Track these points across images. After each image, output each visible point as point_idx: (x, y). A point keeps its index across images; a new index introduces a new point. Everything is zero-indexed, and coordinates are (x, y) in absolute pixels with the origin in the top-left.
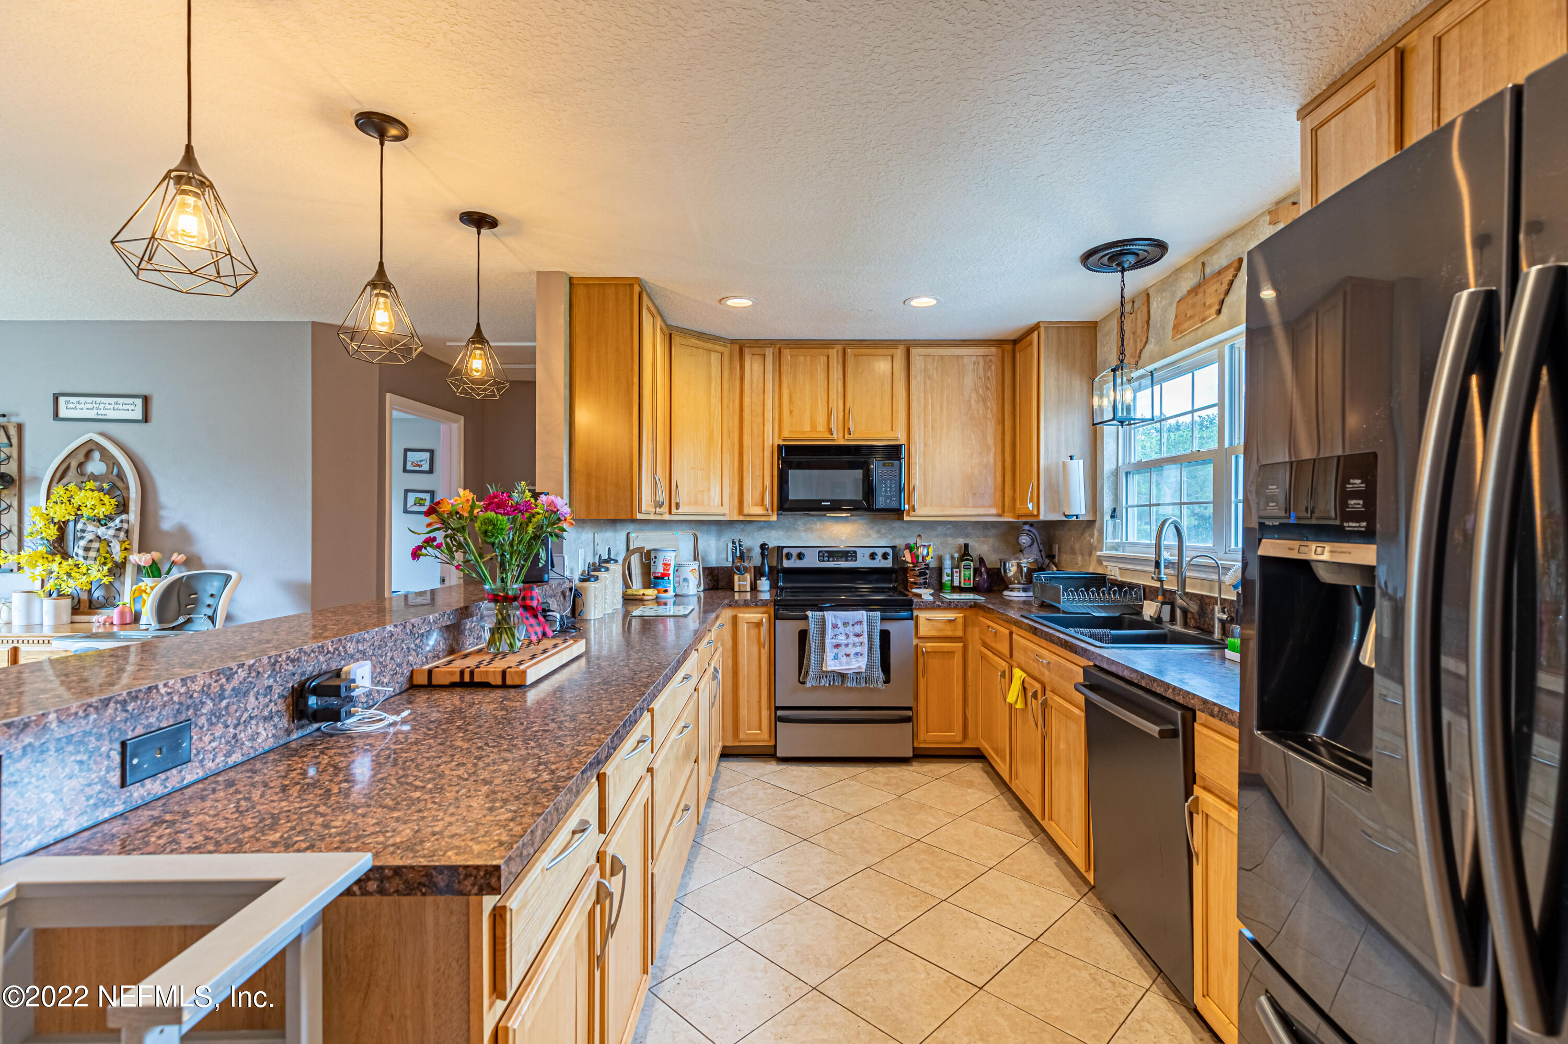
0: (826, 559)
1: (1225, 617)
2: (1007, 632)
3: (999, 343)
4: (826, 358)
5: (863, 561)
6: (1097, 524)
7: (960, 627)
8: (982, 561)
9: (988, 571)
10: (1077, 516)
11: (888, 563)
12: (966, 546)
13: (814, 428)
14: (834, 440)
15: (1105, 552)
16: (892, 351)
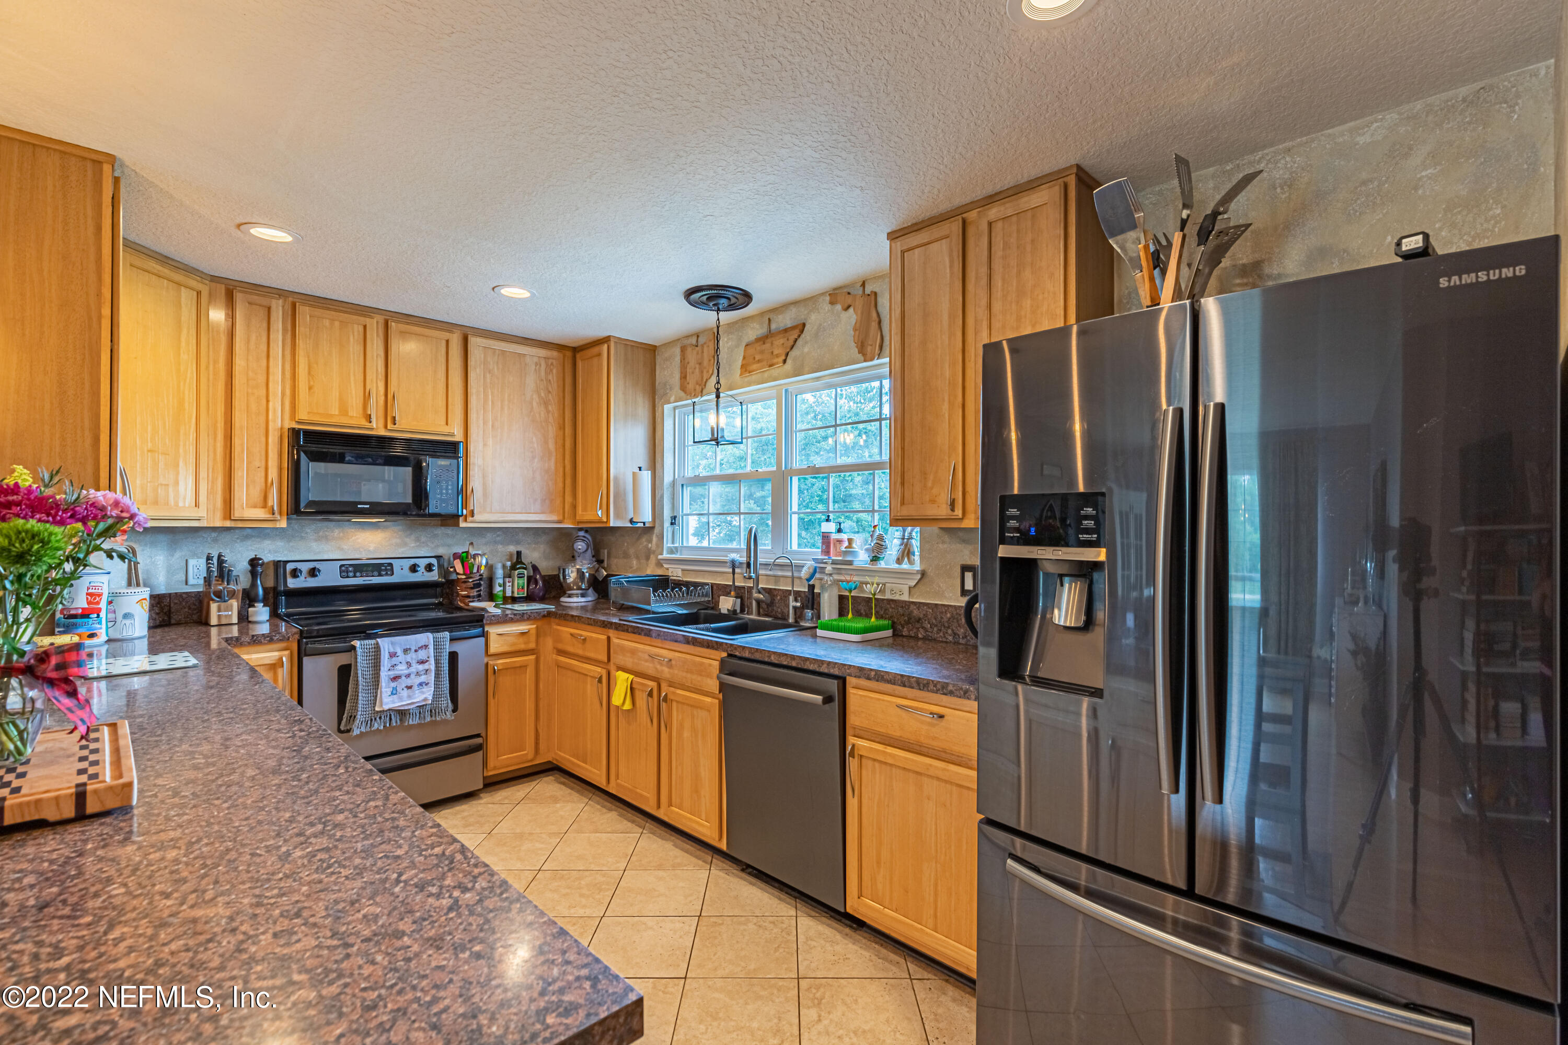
0: (351, 574)
1: (798, 604)
2: (604, 637)
3: (560, 348)
4: (361, 329)
5: (401, 575)
6: (657, 530)
7: (533, 639)
8: (535, 568)
9: (543, 577)
10: (644, 523)
11: (434, 576)
12: (519, 554)
13: (344, 411)
14: (372, 429)
15: (665, 555)
16: (446, 335)
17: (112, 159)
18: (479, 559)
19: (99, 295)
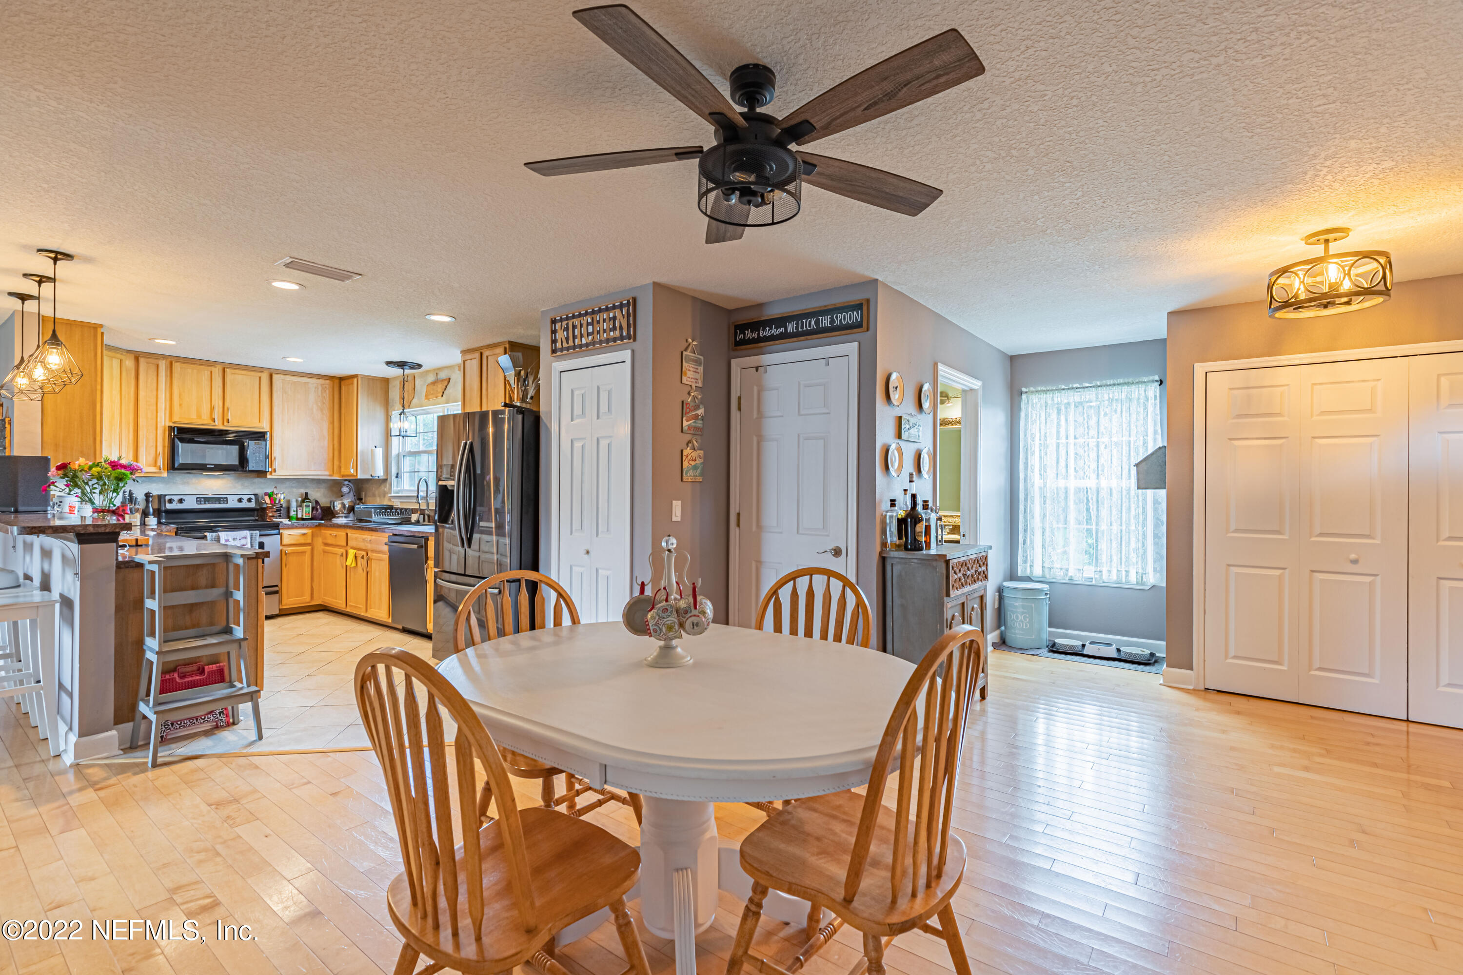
0: (203, 503)
2: (344, 533)
3: (331, 378)
4: (209, 373)
5: (232, 503)
6: (389, 481)
7: (310, 538)
8: (317, 502)
9: (322, 508)
10: (378, 477)
11: (252, 505)
12: (306, 494)
13: (199, 416)
14: (215, 425)
15: (393, 494)
16: (259, 374)
17: (101, 326)
18: (279, 496)
19: (96, 381)
